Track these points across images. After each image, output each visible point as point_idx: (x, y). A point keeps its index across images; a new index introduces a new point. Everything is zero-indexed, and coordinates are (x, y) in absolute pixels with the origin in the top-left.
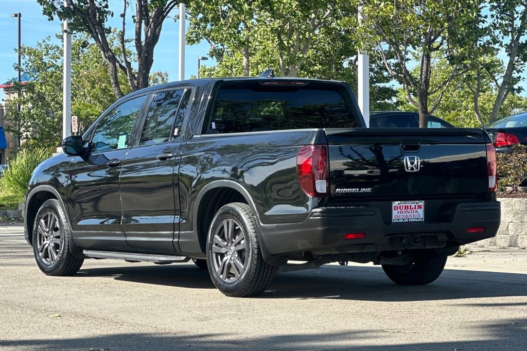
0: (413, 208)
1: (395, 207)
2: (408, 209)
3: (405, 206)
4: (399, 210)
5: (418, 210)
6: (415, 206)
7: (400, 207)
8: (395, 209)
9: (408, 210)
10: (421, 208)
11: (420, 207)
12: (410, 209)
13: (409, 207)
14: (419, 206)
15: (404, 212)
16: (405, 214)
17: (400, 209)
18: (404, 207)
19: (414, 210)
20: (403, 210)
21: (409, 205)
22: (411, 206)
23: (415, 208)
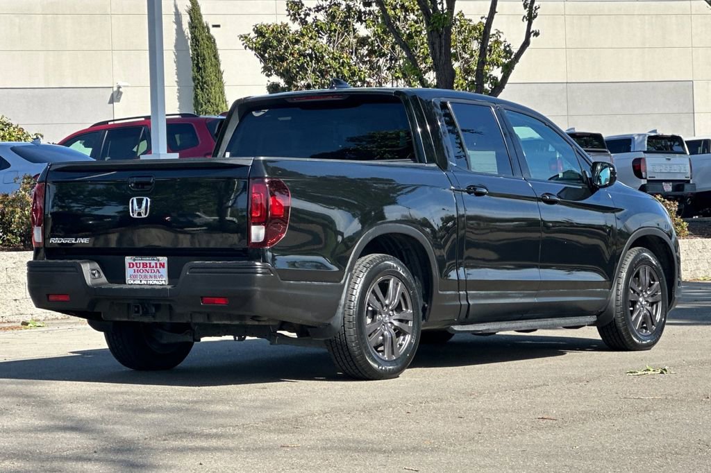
0: (153, 267)
1: (130, 264)
2: (147, 267)
3: (143, 263)
4: (135, 268)
5: (160, 270)
6: (156, 264)
7: (136, 264)
8: (130, 267)
9: (147, 269)
10: (164, 267)
11: (162, 265)
12: (150, 267)
13: (148, 265)
14: (160, 264)
15: (142, 271)
16: (144, 274)
17: (137, 267)
18: (141, 265)
19: (155, 269)
20: (141, 268)
21: (147, 262)
22: (150, 263)
23: (156, 267)
